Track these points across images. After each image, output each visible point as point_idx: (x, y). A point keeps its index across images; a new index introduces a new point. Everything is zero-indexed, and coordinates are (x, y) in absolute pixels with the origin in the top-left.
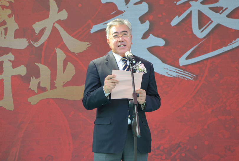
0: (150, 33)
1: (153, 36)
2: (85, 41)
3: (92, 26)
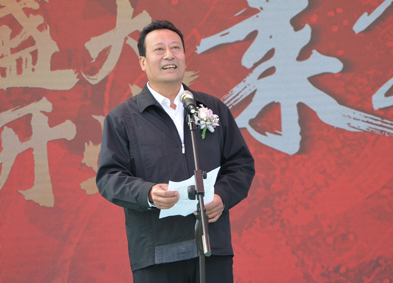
0: (313, 49)
1: (319, 54)
3: (200, 40)
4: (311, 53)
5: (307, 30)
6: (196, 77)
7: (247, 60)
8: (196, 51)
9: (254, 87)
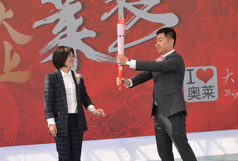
0: (84, 27)
1: (86, 29)
2: (28, 35)
3: (34, 23)
4: (83, 29)
5: (81, 19)
6: (32, 38)
7: (55, 31)
8: (33, 27)
9: (58, 42)
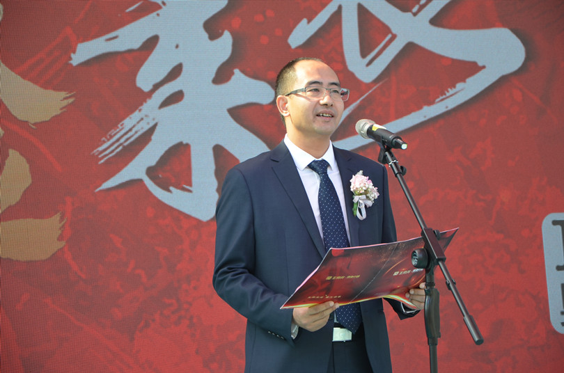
0: (235, 68)
1: (242, 76)
2: (57, 88)
3: (76, 45)
4: (233, 74)
5: (226, 40)
6: (71, 100)
7: (146, 78)
8: (71, 62)
9: (154, 119)
